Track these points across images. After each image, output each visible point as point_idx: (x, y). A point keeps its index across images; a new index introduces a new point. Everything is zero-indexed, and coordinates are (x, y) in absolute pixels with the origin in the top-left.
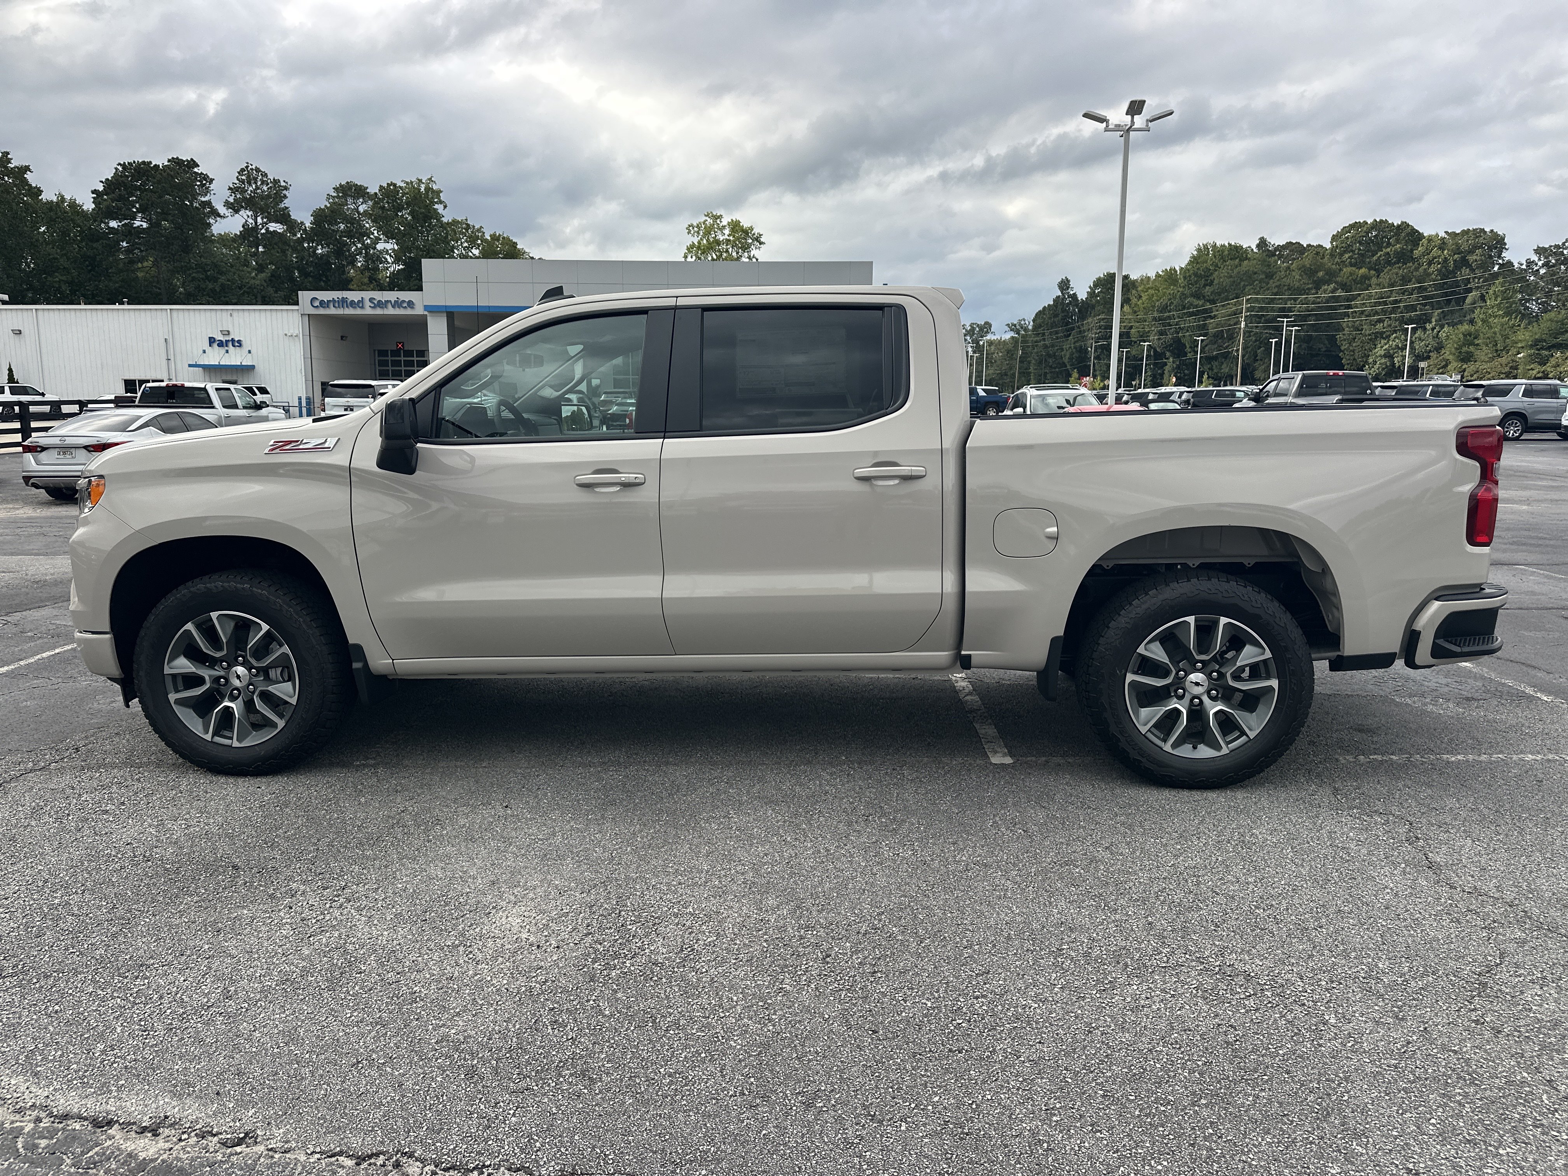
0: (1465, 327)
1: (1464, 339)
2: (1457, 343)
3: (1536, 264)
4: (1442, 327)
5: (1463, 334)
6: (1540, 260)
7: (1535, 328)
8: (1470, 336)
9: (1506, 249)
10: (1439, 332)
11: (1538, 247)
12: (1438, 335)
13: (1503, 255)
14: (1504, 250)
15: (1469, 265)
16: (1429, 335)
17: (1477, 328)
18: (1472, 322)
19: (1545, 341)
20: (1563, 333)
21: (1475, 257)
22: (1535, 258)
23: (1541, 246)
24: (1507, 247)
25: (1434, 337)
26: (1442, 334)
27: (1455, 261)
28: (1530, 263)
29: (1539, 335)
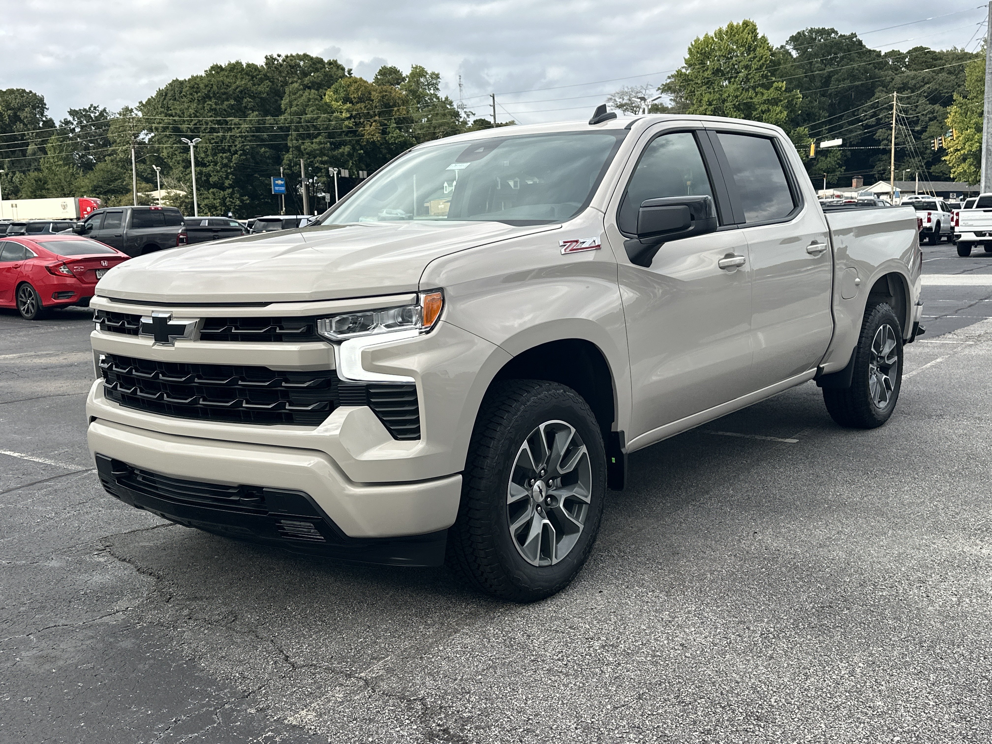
0: (33, 174)
1: (37, 184)
2: (31, 188)
3: (73, 124)
4: (14, 173)
5: (35, 180)
6: (74, 119)
7: (91, 175)
8: (41, 182)
9: (46, 109)
10: (12, 177)
11: (71, 110)
12: (12, 180)
13: (45, 113)
14: (45, 110)
15: (21, 121)
16: (4, 179)
17: (45, 174)
18: (38, 170)
19: (101, 187)
20: (112, 181)
21: (25, 114)
22: (70, 118)
23: (73, 109)
24: (47, 107)
25: (9, 182)
26: (16, 180)
27: (9, 116)
28: (67, 122)
29: (96, 181)
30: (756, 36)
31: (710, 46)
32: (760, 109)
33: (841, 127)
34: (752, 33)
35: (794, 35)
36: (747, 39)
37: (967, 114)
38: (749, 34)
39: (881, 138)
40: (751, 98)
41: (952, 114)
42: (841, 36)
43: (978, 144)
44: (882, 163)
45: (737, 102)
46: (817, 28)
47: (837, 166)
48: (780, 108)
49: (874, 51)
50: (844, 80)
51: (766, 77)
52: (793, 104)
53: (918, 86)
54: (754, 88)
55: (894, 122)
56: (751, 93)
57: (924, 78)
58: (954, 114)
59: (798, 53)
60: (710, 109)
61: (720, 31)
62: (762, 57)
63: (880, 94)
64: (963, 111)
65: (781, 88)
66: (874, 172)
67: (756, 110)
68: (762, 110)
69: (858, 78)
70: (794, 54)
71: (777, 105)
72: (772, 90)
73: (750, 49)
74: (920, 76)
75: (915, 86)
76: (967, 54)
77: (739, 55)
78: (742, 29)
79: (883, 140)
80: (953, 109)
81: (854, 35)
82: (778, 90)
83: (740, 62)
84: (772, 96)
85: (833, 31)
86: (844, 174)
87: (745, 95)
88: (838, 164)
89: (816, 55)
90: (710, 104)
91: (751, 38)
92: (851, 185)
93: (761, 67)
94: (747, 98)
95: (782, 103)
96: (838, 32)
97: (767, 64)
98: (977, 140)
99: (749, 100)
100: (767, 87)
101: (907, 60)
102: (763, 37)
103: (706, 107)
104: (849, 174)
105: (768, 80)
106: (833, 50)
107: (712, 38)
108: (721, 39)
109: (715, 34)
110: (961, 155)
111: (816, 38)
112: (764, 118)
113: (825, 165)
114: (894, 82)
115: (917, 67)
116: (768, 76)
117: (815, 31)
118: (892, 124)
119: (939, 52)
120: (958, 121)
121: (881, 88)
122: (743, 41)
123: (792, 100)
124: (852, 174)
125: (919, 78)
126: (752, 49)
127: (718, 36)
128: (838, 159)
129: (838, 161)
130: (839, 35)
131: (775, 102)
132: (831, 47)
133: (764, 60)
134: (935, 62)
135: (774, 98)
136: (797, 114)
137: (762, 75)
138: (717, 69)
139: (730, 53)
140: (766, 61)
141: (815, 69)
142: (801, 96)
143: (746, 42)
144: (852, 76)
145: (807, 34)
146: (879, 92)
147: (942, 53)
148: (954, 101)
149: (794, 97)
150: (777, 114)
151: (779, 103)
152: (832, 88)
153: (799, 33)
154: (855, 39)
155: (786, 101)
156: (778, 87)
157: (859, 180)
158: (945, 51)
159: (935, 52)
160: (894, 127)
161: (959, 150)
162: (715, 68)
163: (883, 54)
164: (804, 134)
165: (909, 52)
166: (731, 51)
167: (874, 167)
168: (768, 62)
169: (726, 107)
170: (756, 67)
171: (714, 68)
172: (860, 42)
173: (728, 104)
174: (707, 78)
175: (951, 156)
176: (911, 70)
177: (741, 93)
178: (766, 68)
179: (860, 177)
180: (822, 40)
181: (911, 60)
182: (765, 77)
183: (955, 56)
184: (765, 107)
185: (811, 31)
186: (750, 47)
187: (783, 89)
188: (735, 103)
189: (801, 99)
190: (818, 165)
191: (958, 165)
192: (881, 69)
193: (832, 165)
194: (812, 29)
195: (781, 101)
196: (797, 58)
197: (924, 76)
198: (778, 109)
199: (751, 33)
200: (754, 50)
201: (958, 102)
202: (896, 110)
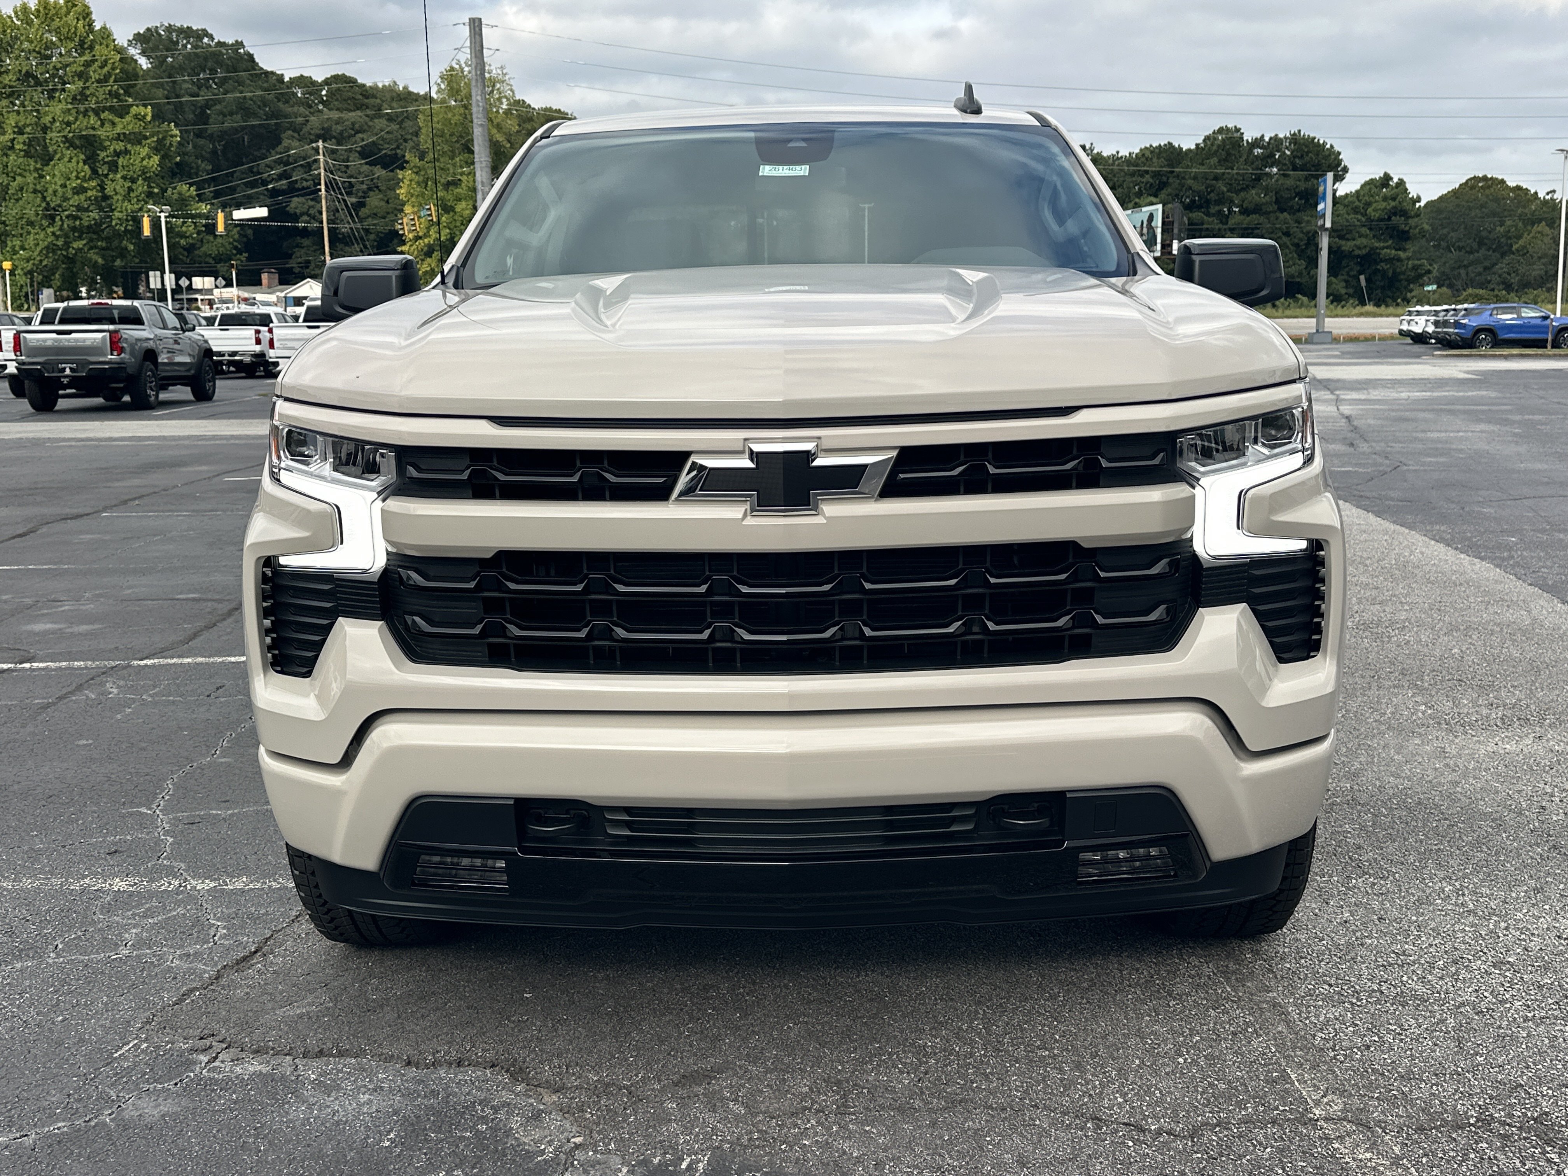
30: (90, 25)
31: (9, 31)
32: (112, 148)
33: (233, 190)
34: (84, 19)
35: (142, 32)
36: (76, 28)
37: (427, 184)
38: (78, 19)
39: (298, 211)
40: (94, 128)
41: (407, 182)
42: (219, 42)
43: (448, 231)
44: (303, 251)
45: (69, 132)
46: (178, 25)
47: (234, 252)
48: (146, 149)
49: (272, 73)
50: (231, 114)
51: (117, 95)
52: (165, 145)
53: (346, 134)
54: (97, 113)
55: (323, 187)
56: (93, 120)
57: (353, 124)
58: (408, 183)
59: (151, 63)
60: (21, 140)
61: (25, 8)
62: (106, 61)
63: (290, 141)
64: (421, 179)
65: (144, 117)
66: (292, 264)
67: (105, 149)
68: (115, 150)
69: (254, 114)
70: (144, 63)
71: (140, 143)
72: (128, 118)
73: (82, 46)
74: (348, 120)
75: (341, 133)
76: (410, 93)
77: (63, 52)
78: (65, 9)
79: (302, 214)
80: (407, 175)
81: (239, 44)
82: (140, 120)
83: (67, 66)
84: (130, 128)
85: (205, 33)
86: (247, 266)
87: (82, 122)
88: (236, 248)
89: (181, 69)
90: (21, 132)
91: (84, 27)
92: (259, 283)
93: (106, 79)
94: (87, 128)
95: (148, 141)
96: (215, 36)
97: (116, 75)
98: (445, 224)
99: (92, 132)
100: (122, 112)
101: (324, 92)
102: (104, 28)
103: (12, 136)
104: (253, 265)
105: (120, 101)
106: (209, 64)
107: (10, 17)
108: (30, 23)
109: (16, 13)
110: (425, 245)
111: (177, 42)
112: (120, 163)
113: (214, 248)
114: (309, 127)
115: (341, 105)
116: (120, 95)
117: (175, 31)
118: (320, 190)
119: (370, 87)
120: (416, 193)
121: (290, 132)
122: (69, 30)
123: (164, 138)
124: (262, 265)
125: (346, 123)
126: (86, 46)
127: (21, 17)
128: (234, 240)
129: (235, 244)
130: (216, 41)
131: (137, 139)
132: (206, 59)
133: (109, 66)
134: (366, 101)
135: (134, 133)
136: (173, 162)
137: (110, 91)
138: (27, 72)
139: (47, 48)
140: (113, 69)
141: (183, 92)
142: (178, 132)
143: (75, 33)
144: (243, 108)
145: (163, 33)
146: (287, 138)
147: (375, 88)
148: (407, 162)
149: (167, 134)
150: (143, 159)
151: (144, 142)
152: (213, 127)
153: (148, 29)
154: (242, 51)
155: (155, 139)
156: (140, 114)
157: (272, 276)
158: (380, 85)
159: (364, 85)
160: (323, 196)
161: (420, 238)
162: (24, 71)
163: (287, 79)
164: (190, 196)
165: (327, 82)
166: (50, 45)
167: (291, 258)
168: (118, 71)
169: (51, 139)
170: (97, 77)
171: (20, 71)
172: (251, 57)
173: (54, 134)
174: (10, 87)
175: (411, 246)
176: (330, 109)
177: (76, 119)
178: (115, 81)
179: (273, 270)
180: (189, 46)
181: (330, 94)
182: (113, 95)
183: (394, 94)
184: (120, 146)
185: (170, 29)
186: (82, 43)
187: (149, 118)
188: (65, 133)
189: (178, 139)
190: (203, 249)
191: (423, 260)
192: (287, 102)
193: (227, 250)
194: (170, 25)
195: (146, 138)
196: (148, 70)
197: (353, 120)
198: (144, 151)
199: (81, 18)
200: (91, 48)
201: (412, 165)
202: (325, 170)
